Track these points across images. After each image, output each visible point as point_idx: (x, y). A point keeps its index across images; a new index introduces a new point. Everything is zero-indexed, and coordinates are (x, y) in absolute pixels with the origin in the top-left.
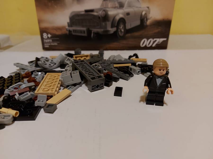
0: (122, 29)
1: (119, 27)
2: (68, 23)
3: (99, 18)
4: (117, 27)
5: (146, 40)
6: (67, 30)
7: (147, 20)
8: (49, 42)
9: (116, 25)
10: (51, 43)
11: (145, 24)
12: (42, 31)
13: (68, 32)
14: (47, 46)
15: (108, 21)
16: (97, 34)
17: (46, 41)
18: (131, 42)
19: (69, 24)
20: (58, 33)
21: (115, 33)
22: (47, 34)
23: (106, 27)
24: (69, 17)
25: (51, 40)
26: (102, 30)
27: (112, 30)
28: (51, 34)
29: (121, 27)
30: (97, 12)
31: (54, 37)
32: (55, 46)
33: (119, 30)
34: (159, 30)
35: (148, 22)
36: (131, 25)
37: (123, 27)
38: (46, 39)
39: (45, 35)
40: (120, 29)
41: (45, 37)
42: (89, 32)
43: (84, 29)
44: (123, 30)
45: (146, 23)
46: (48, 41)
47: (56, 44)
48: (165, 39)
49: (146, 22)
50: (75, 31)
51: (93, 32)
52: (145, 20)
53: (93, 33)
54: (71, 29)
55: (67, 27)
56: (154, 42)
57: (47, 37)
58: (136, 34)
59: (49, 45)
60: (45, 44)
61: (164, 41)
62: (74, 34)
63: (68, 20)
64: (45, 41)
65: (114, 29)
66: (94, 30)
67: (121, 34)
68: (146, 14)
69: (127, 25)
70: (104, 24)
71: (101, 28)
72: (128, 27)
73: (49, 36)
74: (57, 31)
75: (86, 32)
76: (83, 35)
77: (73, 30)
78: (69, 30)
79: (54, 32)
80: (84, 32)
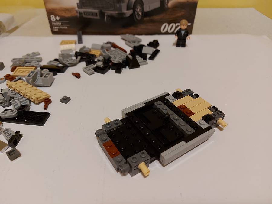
0: (140, 11)
1: (136, 10)
2: (77, 4)
4: (134, 9)
5: (167, 25)
6: (77, 12)
7: (168, 1)
8: (58, 25)
9: (132, 7)
10: (60, 27)
11: (166, 6)
12: (50, 13)
13: (78, 15)
14: (56, 30)
15: (123, 2)
16: (111, 17)
17: (55, 24)
18: (150, 27)
19: (79, 4)
20: (67, 15)
21: (132, 15)
22: (55, 17)
23: (120, 8)
25: (60, 23)
26: (117, 12)
27: (128, 13)
28: (59, 17)
31: (63, 20)
32: (64, 29)
33: (136, 13)
34: (183, 13)
35: (170, 4)
36: (149, 7)
37: (140, 9)
38: (54, 22)
39: (53, 17)
40: (137, 11)
41: (53, 19)
42: (102, 14)
44: (140, 13)
45: (168, 5)
46: (57, 23)
47: (66, 28)
48: (189, 24)
49: (167, 3)
50: (86, 13)
51: (106, 14)
52: (166, 1)
53: (107, 15)
54: (82, 10)
55: (77, 9)
56: (176, 28)
57: (55, 20)
58: (156, 18)
59: (58, 29)
60: (54, 28)
61: (188, 26)
62: (84, 16)
64: (53, 24)
65: (131, 12)
66: (108, 12)
67: (139, 18)
69: (145, 6)
70: (118, 5)
71: (115, 10)
72: (147, 9)
73: (58, 18)
74: (65, 13)
75: (98, 14)
76: (95, 17)
77: (84, 12)
78: (79, 12)
79: (63, 14)
80: (96, 14)
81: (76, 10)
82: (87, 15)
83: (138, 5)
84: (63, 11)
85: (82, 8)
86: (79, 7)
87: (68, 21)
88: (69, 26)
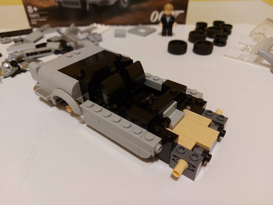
5: (157, 13)
6: (56, 2)
8: (36, 17)
10: (39, 19)
12: (27, 3)
13: (57, 4)
14: (34, 22)
16: (94, 5)
17: (33, 16)
18: (139, 16)
20: (45, 5)
21: (117, 3)
22: (33, 8)
25: (38, 15)
28: (36, 7)
31: (42, 12)
38: (32, 14)
39: (30, 8)
41: (30, 11)
42: (84, 3)
44: (126, 0)
46: (35, 15)
47: (45, 20)
48: (182, 12)
50: (66, 2)
51: (88, 3)
53: (89, 4)
57: (32, 11)
58: (144, 5)
59: (37, 22)
60: (32, 20)
61: (181, 14)
62: (64, 6)
64: (31, 16)
66: (90, 1)
67: (125, 6)
73: (35, 9)
74: (43, 3)
75: (80, 3)
76: (76, 7)
78: (58, 2)
79: (41, 5)
80: (77, 3)
87: (46, 13)
88: (47, 17)
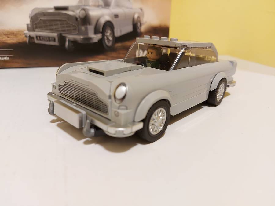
0: (110, 36)
1: (106, 34)
2: (28, 25)
3: (77, 19)
4: (103, 33)
6: (26, 36)
7: (141, 25)
9: (101, 30)
11: (139, 31)
13: (27, 40)
15: (90, 24)
16: (74, 42)
19: (30, 26)
20: (11, 40)
21: (101, 41)
23: (86, 32)
24: (30, 16)
26: (82, 37)
27: (96, 38)
29: (108, 33)
30: (73, 11)
32: (4, 61)
33: (106, 38)
35: (143, 29)
36: (121, 31)
37: (110, 34)
40: (107, 36)
42: (62, 39)
43: (55, 35)
44: (111, 38)
45: (140, 29)
50: (40, 37)
51: (67, 39)
52: (139, 24)
53: (69, 40)
54: (33, 34)
55: (26, 32)
58: (129, 44)
62: (37, 42)
63: (28, 22)
65: (99, 36)
66: (70, 37)
67: (109, 44)
68: (139, 17)
69: (115, 30)
70: (83, 28)
71: (79, 34)
72: (118, 34)
74: (8, 37)
75: (57, 39)
76: (52, 43)
77: (37, 37)
78: (30, 36)
79: (4, 39)
80: (54, 39)
81: (24, 34)
82: (40, 40)
83: (109, 28)
84: (5, 35)
85: (34, 31)
86: (29, 30)
87: (11, 50)
88: (11, 56)
